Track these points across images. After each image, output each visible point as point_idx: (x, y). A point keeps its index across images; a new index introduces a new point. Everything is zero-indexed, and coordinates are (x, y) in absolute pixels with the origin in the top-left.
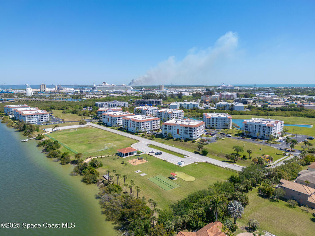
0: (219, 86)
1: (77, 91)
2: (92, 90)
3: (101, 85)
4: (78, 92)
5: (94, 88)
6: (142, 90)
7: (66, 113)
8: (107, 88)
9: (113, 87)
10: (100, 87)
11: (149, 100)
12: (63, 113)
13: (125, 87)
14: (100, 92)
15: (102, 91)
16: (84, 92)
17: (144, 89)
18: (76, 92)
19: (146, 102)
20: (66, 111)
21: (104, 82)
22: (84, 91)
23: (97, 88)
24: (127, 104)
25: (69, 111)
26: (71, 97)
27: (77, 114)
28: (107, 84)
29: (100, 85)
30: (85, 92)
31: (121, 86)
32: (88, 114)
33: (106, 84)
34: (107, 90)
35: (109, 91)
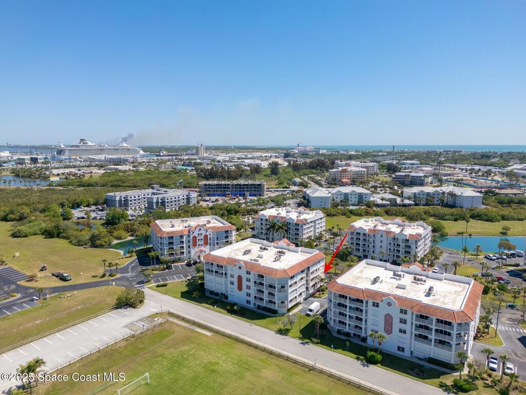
0: (294, 149)
1: (24, 159)
2: (56, 155)
3: (77, 146)
4: (26, 161)
5: (60, 152)
6: (162, 154)
7: (26, 236)
8: (89, 150)
9: (101, 150)
10: (75, 149)
11: (235, 182)
12: (14, 236)
13: (129, 150)
14: (76, 160)
15: (80, 158)
16: (39, 161)
17: (165, 153)
18: (21, 162)
19: (228, 188)
20: (24, 228)
21: (82, 140)
22: (40, 159)
23: (67, 151)
24: (194, 195)
25: (37, 229)
26: (13, 173)
27: (66, 238)
28: (90, 144)
29: (74, 146)
30: (43, 161)
31: (120, 148)
32: (106, 240)
33: (87, 143)
34: (90, 157)
35: (96, 157)
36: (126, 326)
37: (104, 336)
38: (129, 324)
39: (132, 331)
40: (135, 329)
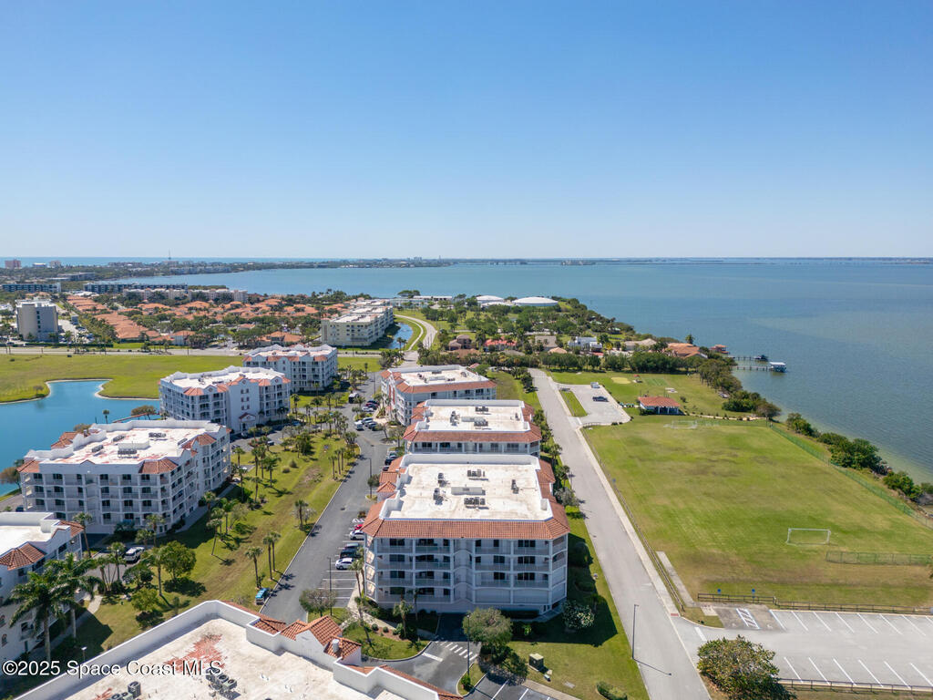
36: (777, 629)
37: (826, 630)
38: (771, 630)
39: (772, 616)
40: (764, 617)
